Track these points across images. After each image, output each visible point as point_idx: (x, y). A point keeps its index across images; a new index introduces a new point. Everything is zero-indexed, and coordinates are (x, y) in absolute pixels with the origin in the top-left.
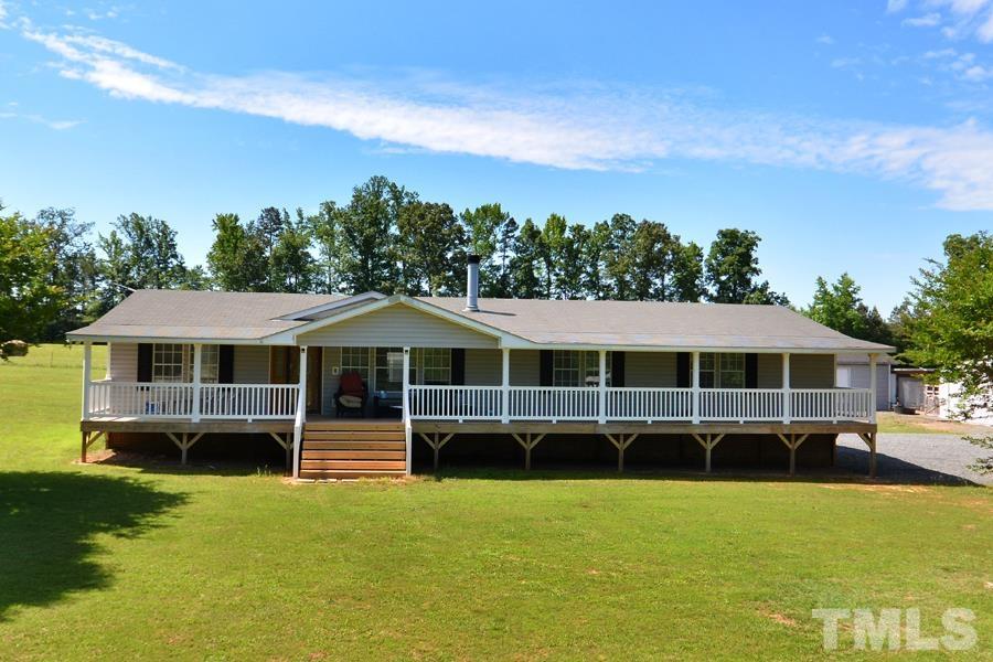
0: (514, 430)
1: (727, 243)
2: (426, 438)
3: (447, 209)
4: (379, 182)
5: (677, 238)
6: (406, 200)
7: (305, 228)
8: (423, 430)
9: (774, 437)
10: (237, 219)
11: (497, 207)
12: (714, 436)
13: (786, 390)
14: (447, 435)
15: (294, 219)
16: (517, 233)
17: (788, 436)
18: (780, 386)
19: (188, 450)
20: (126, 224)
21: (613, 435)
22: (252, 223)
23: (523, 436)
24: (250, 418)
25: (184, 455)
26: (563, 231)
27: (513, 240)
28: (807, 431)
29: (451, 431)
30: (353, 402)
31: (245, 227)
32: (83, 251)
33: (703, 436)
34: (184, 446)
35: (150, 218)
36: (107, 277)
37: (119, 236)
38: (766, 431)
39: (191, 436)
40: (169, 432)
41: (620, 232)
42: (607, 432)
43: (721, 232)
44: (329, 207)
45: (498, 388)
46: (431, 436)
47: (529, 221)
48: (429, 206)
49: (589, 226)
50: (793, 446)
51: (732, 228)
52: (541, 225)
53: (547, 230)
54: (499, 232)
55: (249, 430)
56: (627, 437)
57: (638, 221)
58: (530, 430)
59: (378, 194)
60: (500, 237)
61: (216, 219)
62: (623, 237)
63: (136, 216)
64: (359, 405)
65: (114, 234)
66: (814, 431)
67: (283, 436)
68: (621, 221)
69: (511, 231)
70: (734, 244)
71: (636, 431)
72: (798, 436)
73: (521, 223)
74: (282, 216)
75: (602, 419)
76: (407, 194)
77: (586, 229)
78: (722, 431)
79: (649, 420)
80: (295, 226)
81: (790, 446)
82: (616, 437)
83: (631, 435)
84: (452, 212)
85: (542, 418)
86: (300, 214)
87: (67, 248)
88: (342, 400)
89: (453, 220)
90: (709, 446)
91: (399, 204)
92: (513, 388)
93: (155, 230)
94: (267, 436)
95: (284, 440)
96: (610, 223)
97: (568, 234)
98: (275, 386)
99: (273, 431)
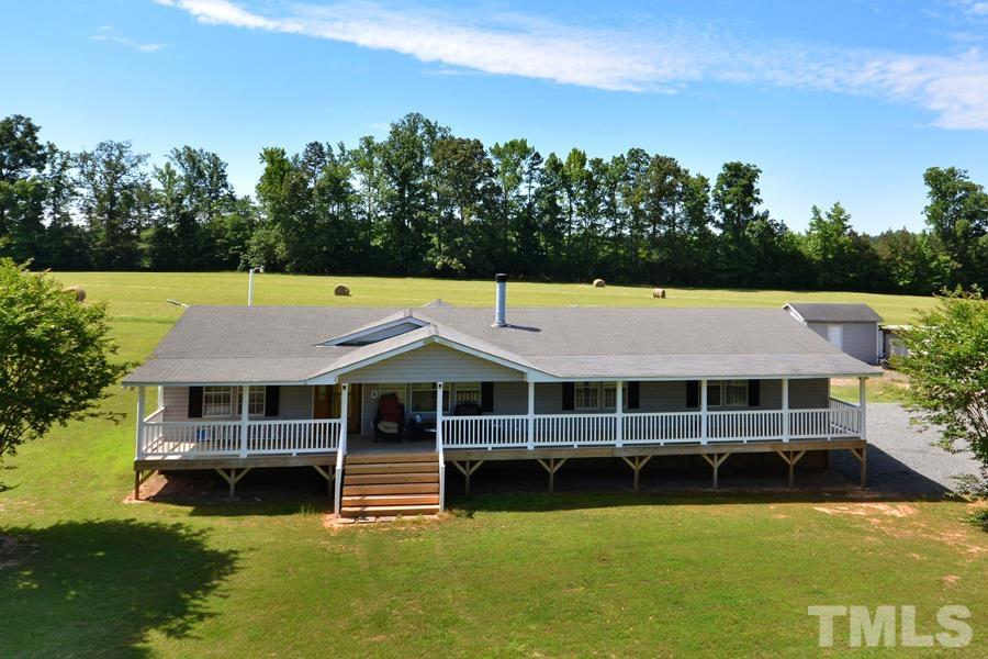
0: (538, 456)
1: (732, 175)
2: (458, 465)
3: (478, 144)
4: (415, 120)
5: (687, 172)
6: (439, 135)
7: (347, 160)
8: (455, 458)
9: (775, 454)
10: (283, 153)
11: (524, 142)
12: (720, 456)
13: (786, 411)
14: (476, 462)
15: (336, 152)
16: (542, 166)
17: (787, 453)
18: (780, 407)
19: (236, 484)
20: (179, 156)
21: (628, 458)
22: (297, 156)
23: (547, 461)
24: (294, 452)
25: (232, 488)
26: (583, 164)
27: (538, 172)
28: (804, 448)
29: (481, 458)
30: (390, 427)
31: (290, 160)
32: (140, 181)
33: (711, 456)
34: (232, 480)
35: (202, 151)
36: (162, 206)
37: (173, 167)
38: (767, 449)
39: (238, 471)
40: (218, 468)
41: (635, 165)
42: (623, 455)
43: (726, 165)
44: (368, 141)
45: (524, 417)
46: (463, 463)
47: (553, 155)
48: (462, 142)
49: (607, 160)
50: (792, 462)
51: (735, 161)
52: (563, 158)
53: (569, 163)
54: (525, 165)
55: (293, 463)
56: (641, 458)
57: (652, 155)
58: (553, 456)
59: (414, 130)
60: (526, 169)
61: (262, 152)
62: (637, 170)
63: (189, 149)
64: (396, 431)
65: (168, 166)
66: (811, 448)
67: (325, 468)
68: (635, 155)
69: (537, 164)
70: (737, 176)
71: (650, 453)
72: (796, 453)
73: (545, 156)
74: (325, 150)
75: (619, 443)
76: (440, 129)
77: (604, 162)
78: (728, 450)
79: (662, 442)
80: (337, 158)
81: (789, 462)
82: (632, 459)
83: (645, 457)
84: (482, 147)
85: (564, 443)
86: (342, 148)
87: (125, 178)
88: (380, 426)
89: (483, 154)
90: (716, 464)
91: (433, 138)
92: (538, 416)
93: (206, 162)
94: (311, 469)
95: (327, 471)
96: (626, 157)
97: (588, 167)
98: (318, 421)
99: (315, 463)
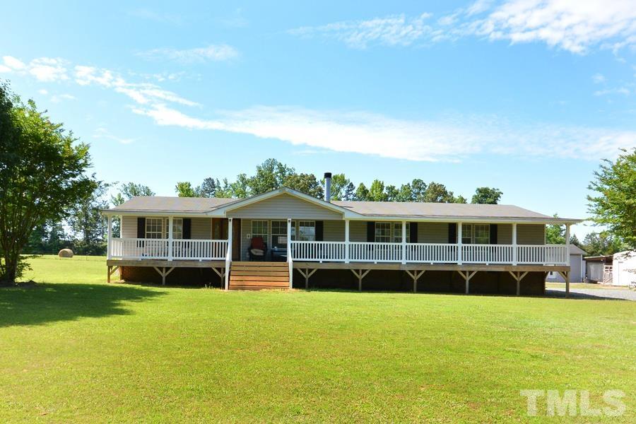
0: (352, 268)
1: (482, 196)
2: (301, 271)
3: (313, 178)
4: (271, 164)
5: (452, 194)
6: (287, 173)
7: (228, 190)
8: (299, 267)
9: (507, 273)
10: (190, 185)
11: (343, 176)
12: (471, 272)
13: (515, 245)
14: (313, 269)
15: (222, 185)
16: (354, 191)
17: (515, 273)
18: (511, 243)
19: (166, 276)
20: (126, 189)
21: (410, 271)
22: (199, 187)
23: (357, 271)
24: (201, 259)
25: (164, 279)
26: (382, 190)
27: (352, 196)
28: (527, 270)
29: (315, 267)
30: (259, 252)
31: (194, 190)
32: (103, 205)
33: (464, 272)
34: (164, 274)
35: (140, 186)
36: (116, 220)
37: (123, 196)
38: (502, 269)
39: (167, 269)
40: (155, 266)
41: (417, 191)
42: (407, 269)
43: (478, 189)
44: (243, 178)
45: (343, 243)
46: (304, 270)
47: (362, 184)
48: (302, 176)
49: (398, 187)
50: (519, 279)
51: (485, 187)
52: (368, 187)
53: (373, 189)
54: (343, 191)
55: (200, 266)
56: (419, 272)
57: (428, 183)
58: (361, 267)
59: (272, 169)
60: (344, 194)
61: (177, 185)
62: (418, 193)
63: (132, 184)
64: (262, 254)
65: (119, 195)
66: (531, 270)
67: (219, 269)
68: (416, 182)
69: (351, 190)
70: (486, 197)
71: (424, 269)
72: (522, 273)
73: (357, 186)
74: (216, 183)
75: (404, 261)
76: (288, 169)
77: (396, 189)
78: (476, 269)
79: (432, 262)
80: (223, 189)
81: (516, 279)
82: (412, 272)
83: (421, 271)
84: (315, 179)
85: (368, 260)
86: (226, 183)
87: (93, 203)
88: (253, 251)
89: (316, 184)
90: (468, 278)
91: (283, 175)
92: (351, 243)
93: (142, 192)
94: (211, 269)
95: (220, 272)
96: (411, 185)
97: (385, 191)
98: (214, 241)
99: (213, 266)
